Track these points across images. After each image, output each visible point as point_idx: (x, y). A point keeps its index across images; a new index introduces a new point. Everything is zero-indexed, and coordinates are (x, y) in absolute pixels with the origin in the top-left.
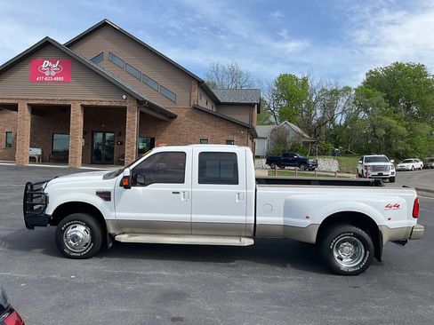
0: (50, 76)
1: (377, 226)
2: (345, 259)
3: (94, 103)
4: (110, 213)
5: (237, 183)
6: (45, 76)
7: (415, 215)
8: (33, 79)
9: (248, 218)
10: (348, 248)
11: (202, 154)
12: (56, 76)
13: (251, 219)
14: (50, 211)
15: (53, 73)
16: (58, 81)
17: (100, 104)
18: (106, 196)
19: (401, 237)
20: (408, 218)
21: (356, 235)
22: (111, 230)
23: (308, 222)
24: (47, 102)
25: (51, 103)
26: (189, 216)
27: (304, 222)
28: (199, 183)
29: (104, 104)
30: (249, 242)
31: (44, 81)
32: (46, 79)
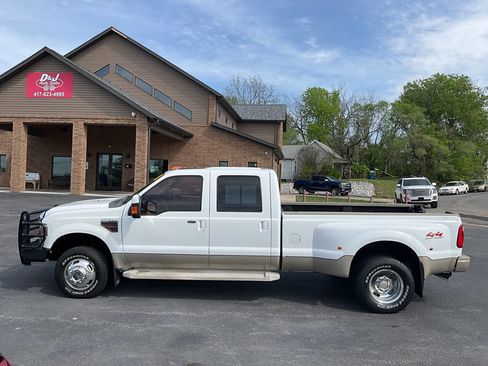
0: (49, 91)
1: (417, 258)
2: (382, 294)
3: (99, 122)
4: (117, 245)
5: (261, 211)
6: (43, 91)
7: (459, 245)
8: (30, 96)
9: (274, 250)
10: (385, 282)
11: (221, 179)
12: (56, 90)
13: (276, 251)
14: (49, 244)
15: (53, 88)
16: (58, 97)
17: (106, 122)
18: (112, 226)
19: (445, 269)
20: (452, 248)
21: (394, 268)
22: (119, 265)
23: (340, 254)
24: (45, 121)
25: (50, 121)
26: (207, 248)
27: (336, 254)
28: (218, 210)
29: (110, 122)
30: (274, 277)
31: (42, 97)
32: (44, 94)
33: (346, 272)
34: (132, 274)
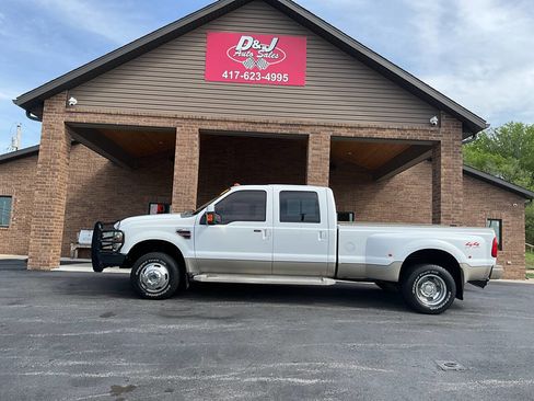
0: (256, 69)
1: (458, 264)
3: (364, 133)
4: (189, 251)
5: (319, 222)
6: (243, 70)
7: (494, 254)
8: (213, 75)
9: (331, 257)
10: (429, 287)
11: (282, 193)
12: (270, 70)
13: (333, 258)
14: (126, 250)
15: (263, 65)
16: (276, 83)
18: (186, 234)
20: (488, 258)
22: (190, 269)
23: (391, 260)
25: (260, 129)
26: (270, 255)
27: (387, 261)
28: (281, 221)
29: (388, 134)
30: (330, 282)
31: (241, 81)
32: (245, 76)
33: (396, 276)
34: (203, 278)
